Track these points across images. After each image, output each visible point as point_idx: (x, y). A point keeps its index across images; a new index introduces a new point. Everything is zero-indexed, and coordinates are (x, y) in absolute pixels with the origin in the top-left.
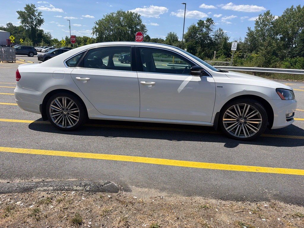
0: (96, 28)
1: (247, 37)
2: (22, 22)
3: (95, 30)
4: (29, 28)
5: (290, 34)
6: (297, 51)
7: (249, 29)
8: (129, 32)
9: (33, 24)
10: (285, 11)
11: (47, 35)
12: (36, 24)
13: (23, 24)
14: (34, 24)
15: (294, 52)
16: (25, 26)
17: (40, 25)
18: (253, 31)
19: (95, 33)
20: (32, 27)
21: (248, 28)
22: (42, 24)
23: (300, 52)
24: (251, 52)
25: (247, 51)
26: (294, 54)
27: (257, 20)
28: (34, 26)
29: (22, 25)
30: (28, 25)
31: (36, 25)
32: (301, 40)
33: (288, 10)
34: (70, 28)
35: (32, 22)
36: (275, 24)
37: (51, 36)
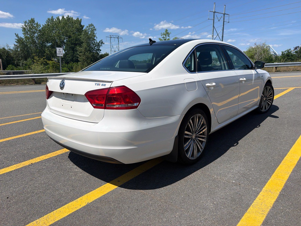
1: (17, 44)
5: (59, 42)
6: (69, 57)
7: (17, 36)
10: (47, 20)
15: (67, 58)
18: (22, 38)
21: (15, 34)
23: (73, 58)
24: (26, 60)
25: (20, 58)
26: (68, 60)
27: (23, 26)
32: (70, 47)
33: (49, 19)
36: (43, 32)
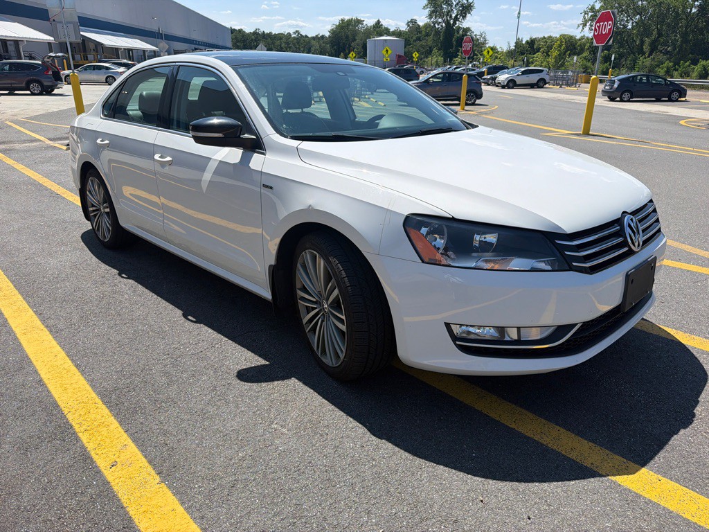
0: (592, 9)
2: (430, 16)
3: (590, 14)
4: (442, 26)
8: (694, 10)
9: (451, 16)
11: (478, 40)
12: (457, 16)
13: (431, 18)
14: (454, 15)
16: (434, 23)
17: (464, 17)
19: (588, 24)
20: (448, 23)
22: (468, 15)
28: (452, 22)
29: (428, 20)
30: (440, 20)
31: (456, 19)
34: (518, 17)
35: (449, 12)
37: (486, 40)
